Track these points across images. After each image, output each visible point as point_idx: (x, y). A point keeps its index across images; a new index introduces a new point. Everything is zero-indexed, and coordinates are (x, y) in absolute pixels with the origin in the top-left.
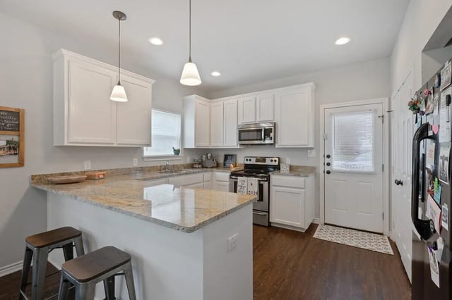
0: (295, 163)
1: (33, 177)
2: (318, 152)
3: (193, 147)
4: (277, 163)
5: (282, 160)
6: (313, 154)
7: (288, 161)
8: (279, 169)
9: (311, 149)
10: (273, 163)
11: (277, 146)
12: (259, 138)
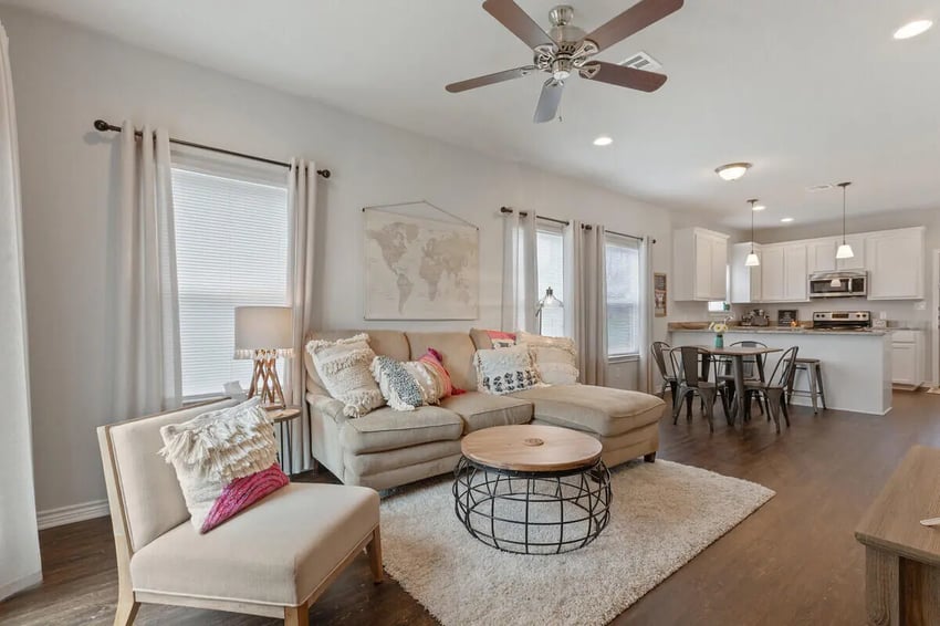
0: (893, 318)
1: (669, 325)
2: (929, 306)
3: (748, 301)
4: (867, 319)
5: (873, 315)
6: (922, 306)
7: (883, 316)
8: (870, 325)
9: (920, 300)
10: (861, 319)
11: (869, 298)
12: (844, 289)
